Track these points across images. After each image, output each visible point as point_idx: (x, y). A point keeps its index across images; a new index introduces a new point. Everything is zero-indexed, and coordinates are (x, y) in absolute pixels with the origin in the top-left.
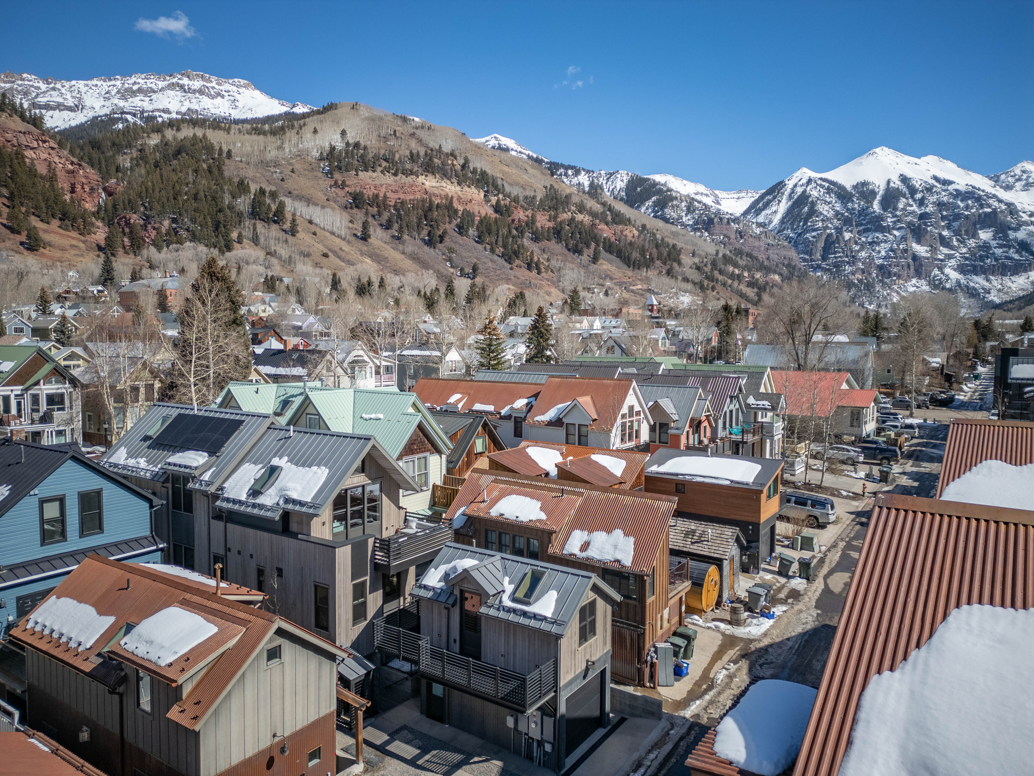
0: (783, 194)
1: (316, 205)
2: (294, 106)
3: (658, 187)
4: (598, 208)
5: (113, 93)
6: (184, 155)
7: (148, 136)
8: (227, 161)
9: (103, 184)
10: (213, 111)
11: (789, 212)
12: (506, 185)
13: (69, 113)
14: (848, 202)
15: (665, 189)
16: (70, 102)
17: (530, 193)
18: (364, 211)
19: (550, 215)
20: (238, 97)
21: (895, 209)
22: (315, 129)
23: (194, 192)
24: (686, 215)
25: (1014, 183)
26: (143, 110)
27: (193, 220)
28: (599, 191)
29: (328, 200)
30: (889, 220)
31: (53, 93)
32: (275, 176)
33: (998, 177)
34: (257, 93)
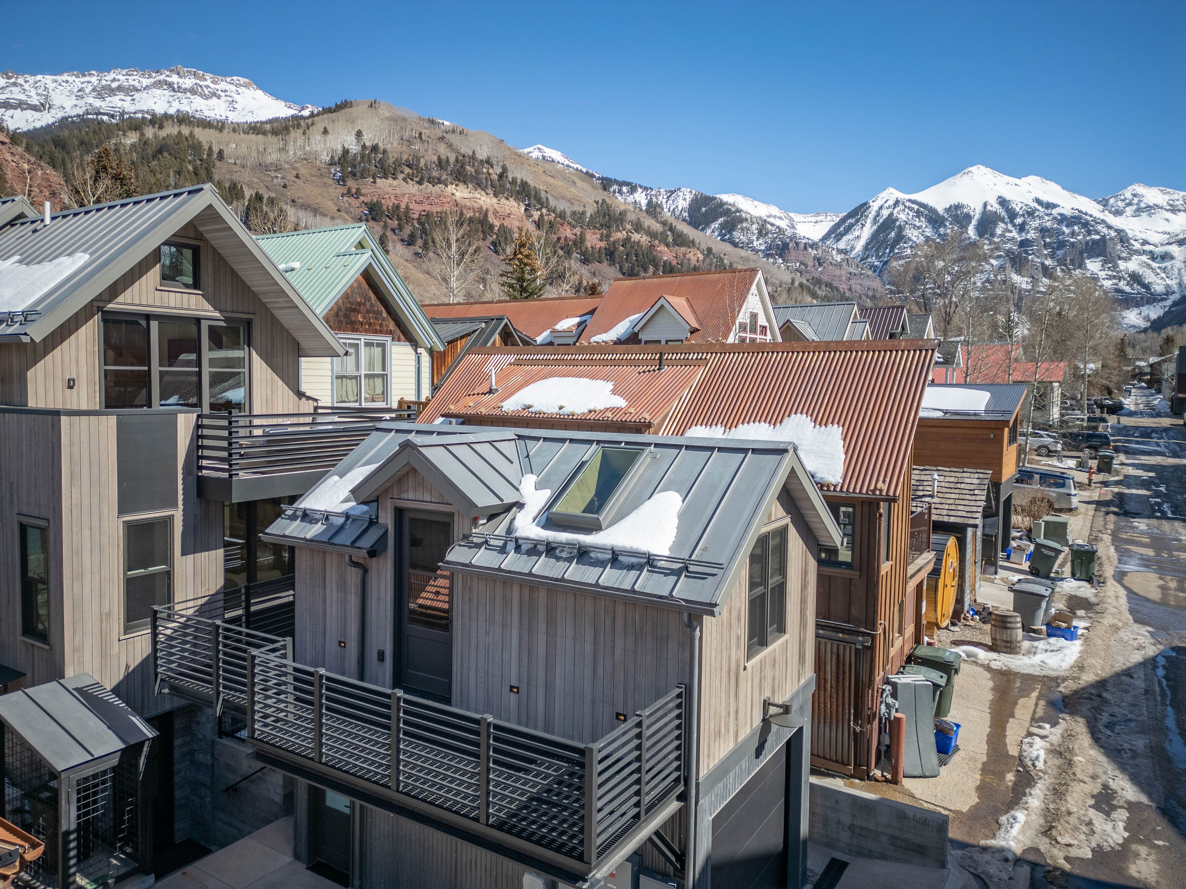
0: (867, 217)
1: (325, 215)
2: (303, 109)
3: (725, 207)
4: (657, 227)
5: (87, 91)
6: (166, 154)
7: (124, 135)
8: (217, 163)
10: (207, 113)
11: (874, 237)
12: (550, 198)
13: (34, 112)
14: (940, 227)
15: (733, 209)
16: (35, 101)
17: (579, 209)
18: (382, 223)
19: (602, 234)
20: (236, 97)
21: (993, 235)
22: (325, 128)
24: (758, 239)
25: (1124, 208)
26: (124, 111)
28: (658, 210)
29: (339, 210)
30: (986, 247)
31: (14, 89)
32: (275, 181)
33: (1107, 201)
34: (260, 93)
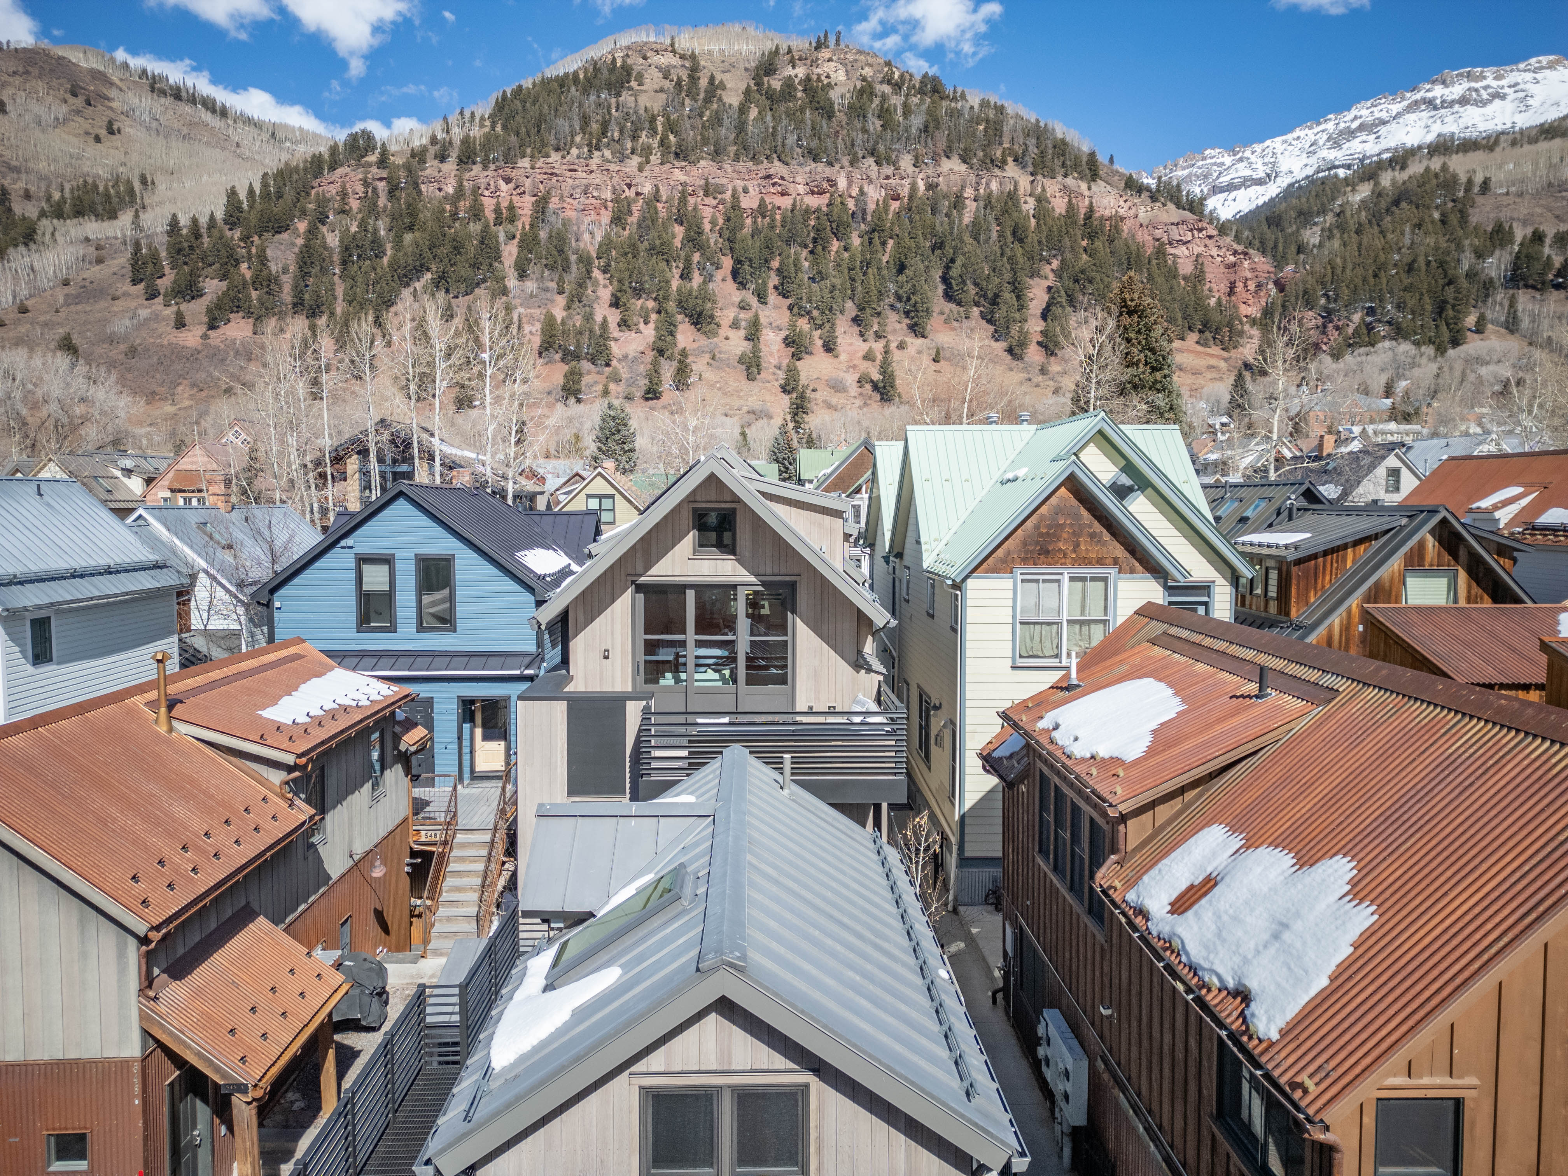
5: (1321, 142)
7: (1353, 190)
8: (1480, 199)
9: (1275, 274)
10: (1482, 127)
13: (1258, 188)
16: (1261, 173)
23: (1409, 261)
26: (1364, 155)
27: (1399, 307)
31: (1240, 165)
